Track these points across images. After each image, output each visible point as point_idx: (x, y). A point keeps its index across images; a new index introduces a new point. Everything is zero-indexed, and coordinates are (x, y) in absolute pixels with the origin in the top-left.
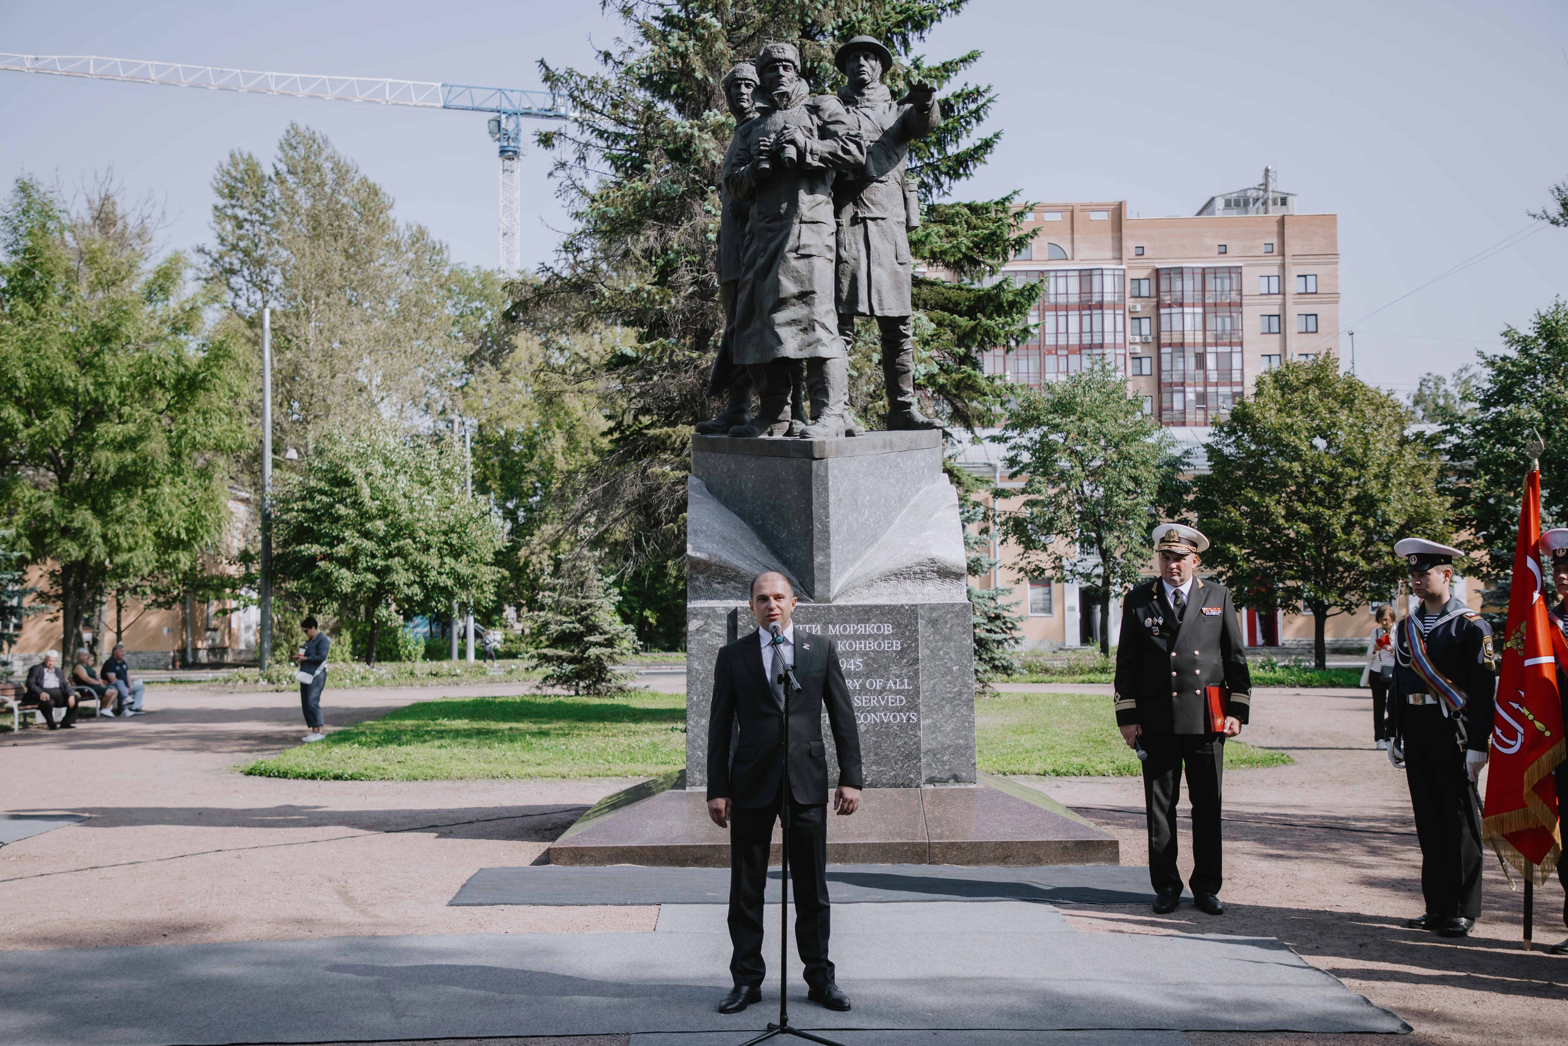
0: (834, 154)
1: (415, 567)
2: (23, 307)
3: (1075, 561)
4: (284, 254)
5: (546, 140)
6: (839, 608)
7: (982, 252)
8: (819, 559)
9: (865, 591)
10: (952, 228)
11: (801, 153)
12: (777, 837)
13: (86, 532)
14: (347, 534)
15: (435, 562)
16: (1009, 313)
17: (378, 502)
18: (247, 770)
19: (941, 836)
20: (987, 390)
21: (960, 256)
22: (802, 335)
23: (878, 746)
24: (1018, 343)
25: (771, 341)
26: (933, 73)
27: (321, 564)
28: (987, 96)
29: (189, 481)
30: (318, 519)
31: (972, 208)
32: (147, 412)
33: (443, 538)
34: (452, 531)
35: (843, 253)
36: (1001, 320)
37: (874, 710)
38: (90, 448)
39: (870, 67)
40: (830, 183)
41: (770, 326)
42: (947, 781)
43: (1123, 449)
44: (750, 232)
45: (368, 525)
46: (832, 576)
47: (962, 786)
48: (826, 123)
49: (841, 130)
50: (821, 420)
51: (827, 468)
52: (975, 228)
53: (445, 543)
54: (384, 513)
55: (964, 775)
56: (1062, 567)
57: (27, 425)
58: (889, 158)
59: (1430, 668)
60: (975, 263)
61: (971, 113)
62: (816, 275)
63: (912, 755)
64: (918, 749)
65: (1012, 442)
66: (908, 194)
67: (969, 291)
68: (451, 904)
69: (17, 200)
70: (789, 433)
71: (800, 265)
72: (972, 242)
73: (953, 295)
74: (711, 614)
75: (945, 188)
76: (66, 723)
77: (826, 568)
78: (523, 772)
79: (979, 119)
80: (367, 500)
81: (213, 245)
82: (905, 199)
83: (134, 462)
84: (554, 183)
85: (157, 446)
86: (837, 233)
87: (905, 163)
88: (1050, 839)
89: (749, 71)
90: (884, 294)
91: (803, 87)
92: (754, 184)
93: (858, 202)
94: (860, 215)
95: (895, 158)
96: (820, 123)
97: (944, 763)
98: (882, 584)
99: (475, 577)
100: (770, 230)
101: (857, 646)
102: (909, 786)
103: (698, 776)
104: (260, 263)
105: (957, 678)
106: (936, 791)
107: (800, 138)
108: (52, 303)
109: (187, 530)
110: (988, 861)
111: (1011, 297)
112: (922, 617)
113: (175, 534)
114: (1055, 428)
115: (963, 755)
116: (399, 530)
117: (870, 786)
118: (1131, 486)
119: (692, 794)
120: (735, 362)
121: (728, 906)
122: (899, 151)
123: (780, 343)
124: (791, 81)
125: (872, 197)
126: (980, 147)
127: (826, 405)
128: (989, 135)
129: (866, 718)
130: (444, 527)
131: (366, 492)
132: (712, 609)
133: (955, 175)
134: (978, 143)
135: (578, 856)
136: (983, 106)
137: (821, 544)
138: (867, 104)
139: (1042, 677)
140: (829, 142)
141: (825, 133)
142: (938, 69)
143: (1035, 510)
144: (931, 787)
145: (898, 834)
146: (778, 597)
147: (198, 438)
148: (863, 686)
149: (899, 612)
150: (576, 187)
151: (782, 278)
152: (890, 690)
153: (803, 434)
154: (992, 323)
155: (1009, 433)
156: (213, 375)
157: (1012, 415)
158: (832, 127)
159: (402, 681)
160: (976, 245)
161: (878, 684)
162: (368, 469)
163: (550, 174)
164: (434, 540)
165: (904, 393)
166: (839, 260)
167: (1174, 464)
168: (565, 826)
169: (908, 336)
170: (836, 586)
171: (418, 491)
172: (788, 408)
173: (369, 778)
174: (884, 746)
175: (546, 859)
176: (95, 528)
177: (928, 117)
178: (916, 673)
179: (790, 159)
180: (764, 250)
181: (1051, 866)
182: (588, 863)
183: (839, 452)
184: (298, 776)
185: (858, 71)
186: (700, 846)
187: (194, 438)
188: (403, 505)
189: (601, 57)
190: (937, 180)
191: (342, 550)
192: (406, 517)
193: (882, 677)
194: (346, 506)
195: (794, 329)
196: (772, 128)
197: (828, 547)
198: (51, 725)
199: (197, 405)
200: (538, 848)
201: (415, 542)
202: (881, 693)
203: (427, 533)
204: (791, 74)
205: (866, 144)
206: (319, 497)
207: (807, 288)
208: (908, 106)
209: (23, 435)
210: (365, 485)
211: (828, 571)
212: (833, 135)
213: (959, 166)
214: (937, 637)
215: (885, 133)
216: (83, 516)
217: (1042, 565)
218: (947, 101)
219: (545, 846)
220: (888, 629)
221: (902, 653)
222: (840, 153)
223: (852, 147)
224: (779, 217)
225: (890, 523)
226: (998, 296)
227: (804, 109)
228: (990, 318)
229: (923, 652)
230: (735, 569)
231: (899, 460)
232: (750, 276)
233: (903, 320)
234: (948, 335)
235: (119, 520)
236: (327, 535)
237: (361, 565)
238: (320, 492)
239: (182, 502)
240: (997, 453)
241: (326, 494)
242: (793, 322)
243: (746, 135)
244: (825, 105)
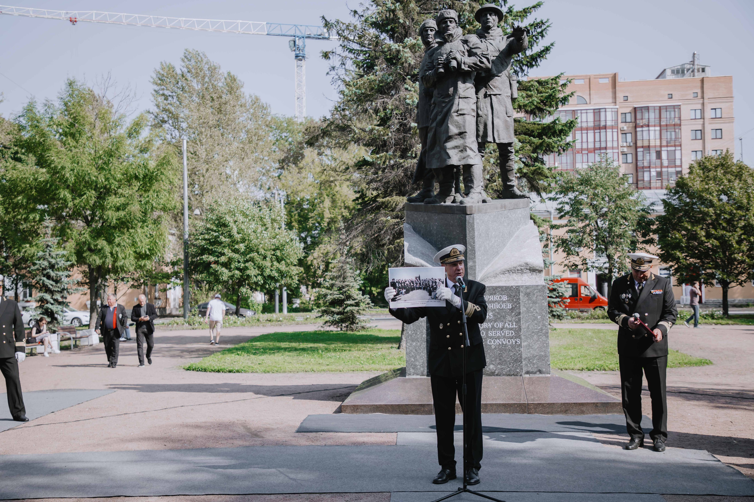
0: (475, 64)
2: (70, 141)
3: (594, 260)
5: (326, 55)
7: (545, 105)
8: (471, 264)
9: (493, 280)
10: (529, 93)
11: (459, 64)
13: (103, 251)
14: (226, 251)
15: (269, 264)
16: (559, 135)
17: (241, 235)
18: (187, 367)
19: (533, 400)
20: (549, 175)
21: (533, 107)
22: (460, 154)
23: (500, 355)
24: (564, 150)
25: (445, 156)
26: (519, 14)
27: (213, 266)
28: (547, 24)
29: (150, 226)
30: (212, 244)
31: (539, 82)
32: (129, 191)
33: (273, 252)
34: (277, 249)
35: (480, 112)
36: (555, 139)
37: (499, 338)
38: (102, 210)
39: (493, 19)
40: (473, 78)
41: (444, 149)
42: (535, 373)
43: (619, 202)
44: (434, 103)
45: (236, 247)
46: (477, 272)
47: (543, 375)
48: (471, 48)
49: (479, 52)
50: (470, 195)
51: (473, 219)
52: (541, 93)
53: (274, 255)
54: (243, 240)
55: (544, 370)
56: (586, 264)
57: (73, 199)
58: (502, 64)
60: (541, 110)
61: (538, 33)
62: (467, 124)
63: (518, 360)
64: (521, 357)
65: (560, 200)
66: (512, 82)
67: (538, 124)
68: (297, 432)
69: (67, 90)
70: (454, 201)
71: (459, 119)
72: (540, 100)
73: (530, 127)
75: (525, 72)
77: (473, 268)
78: (320, 369)
79: (543, 36)
80: (235, 234)
81: (154, 109)
82: (510, 84)
83: (125, 216)
84: (330, 77)
85: (135, 208)
86: (477, 103)
88: (589, 401)
89: (432, 23)
90: (501, 132)
91: (460, 30)
92: (436, 80)
93: (487, 87)
94: (488, 93)
95: (505, 64)
96: (468, 49)
97: (534, 364)
98: (502, 276)
99: (288, 272)
100: (444, 102)
102: (516, 375)
103: (412, 370)
104: (177, 117)
105: (540, 322)
106: (530, 378)
107: (459, 57)
108: (83, 140)
109: (149, 250)
110: (558, 412)
111: (560, 127)
112: (522, 292)
113: (144, 252)
114: (582, 193)
115: (543, 360)
116: (251, 249)
117: (497, 375)
118: (622, 221)
119: (409, 379)
120: (427, 167)
122: (507, 61)
123: (450, 158)
124: (453, 28)
125: (494, 84)
126: (543, 51)
127: (472, 187)
128: (548, 44)
129: (494, 342)
130: (273, 247)
131: (235, 230)
133: (530, 65)
134: (542, 49)
135: (355, 409)
136: (544, 29)
137: (471, 256)
138: (491, 38)
139: (577, 320)
140: (473, 58)
141: (471, 53)
142: (521, 12)
143: (572, 235)
144: (528, 376)
145: (512, 399)
147: (154, 205)
148: (493, 326)
149: (510, 290)
150: (340, 79)
151: (449, 125)
152: (507, 328)
153: (461, 202)
154: (551, 141)
155: (558, 196)
156: (162, 173)
157: (561, 186)
158: (474, 50)
159: (254, 324)
160: (542, 101)
161: (500, 325)
162: (235, 219)
163: (328, 73)
164: (268, 253)
165: (511, 181)
166: (478, 116)
167: (646, 210)
168: (347, 395)
169: (512, 152)
170: (479, 277)
171: (261, 228)
172: (453, 189)
173: (245, 372)
174: (504, 355)
175: (339, 410)
176: (107, 249)
177: (522, 43)
178: (519, 320)
179: (454, 67)
180: (441, 112)
181: (589, 415)
182: (360, 412)
183: (479, 211)
185: (486, 21)
186: (414, 405)
187: (152, 205)
188: (253, 236)
189: (352, 13)
190: (521, 68)
192: (255, 242)
193: (502, 321)
194: (225, 237)
195: (456, 151)
196: (444, 52)
197: (475, 257)
199: (153, 188)
200: (335, 406)
201: (259, 255)
202: (502, 329)
203: (265, 250)
204: (453, 25)
205: (491, 58)
206: (212, 233)
207: (463, 131)
208: (512, 39)
209: (70, 204)
210: (234, 227)
211: (475, 270)
212: (475, 54)
213: (533, 61)
214: (530, 302)
215: (502, 53)
216: (102, 243)
217: (576, 263)
219: (338, 404)
220: (505, 298)
221: (512, 310)
222: (479, 63)
223: (484, 60)
224: (448, 96)
225: (504, 245)
226: (553, 127)
227: (460, 42)
228: (549, 138)
229: (523, 309)
231: (509, 214)
232: (434, 124)
233: (510, 144)
234: (528, 147)
235: (119, 245)
236: (215, 252)
237: (232, 266)
238: (212, 230)
239: (146, 236)
240: (552, 206)
241: (215, 231)
242: (456, 147)
243: (431, 56)
244: (470, 40)
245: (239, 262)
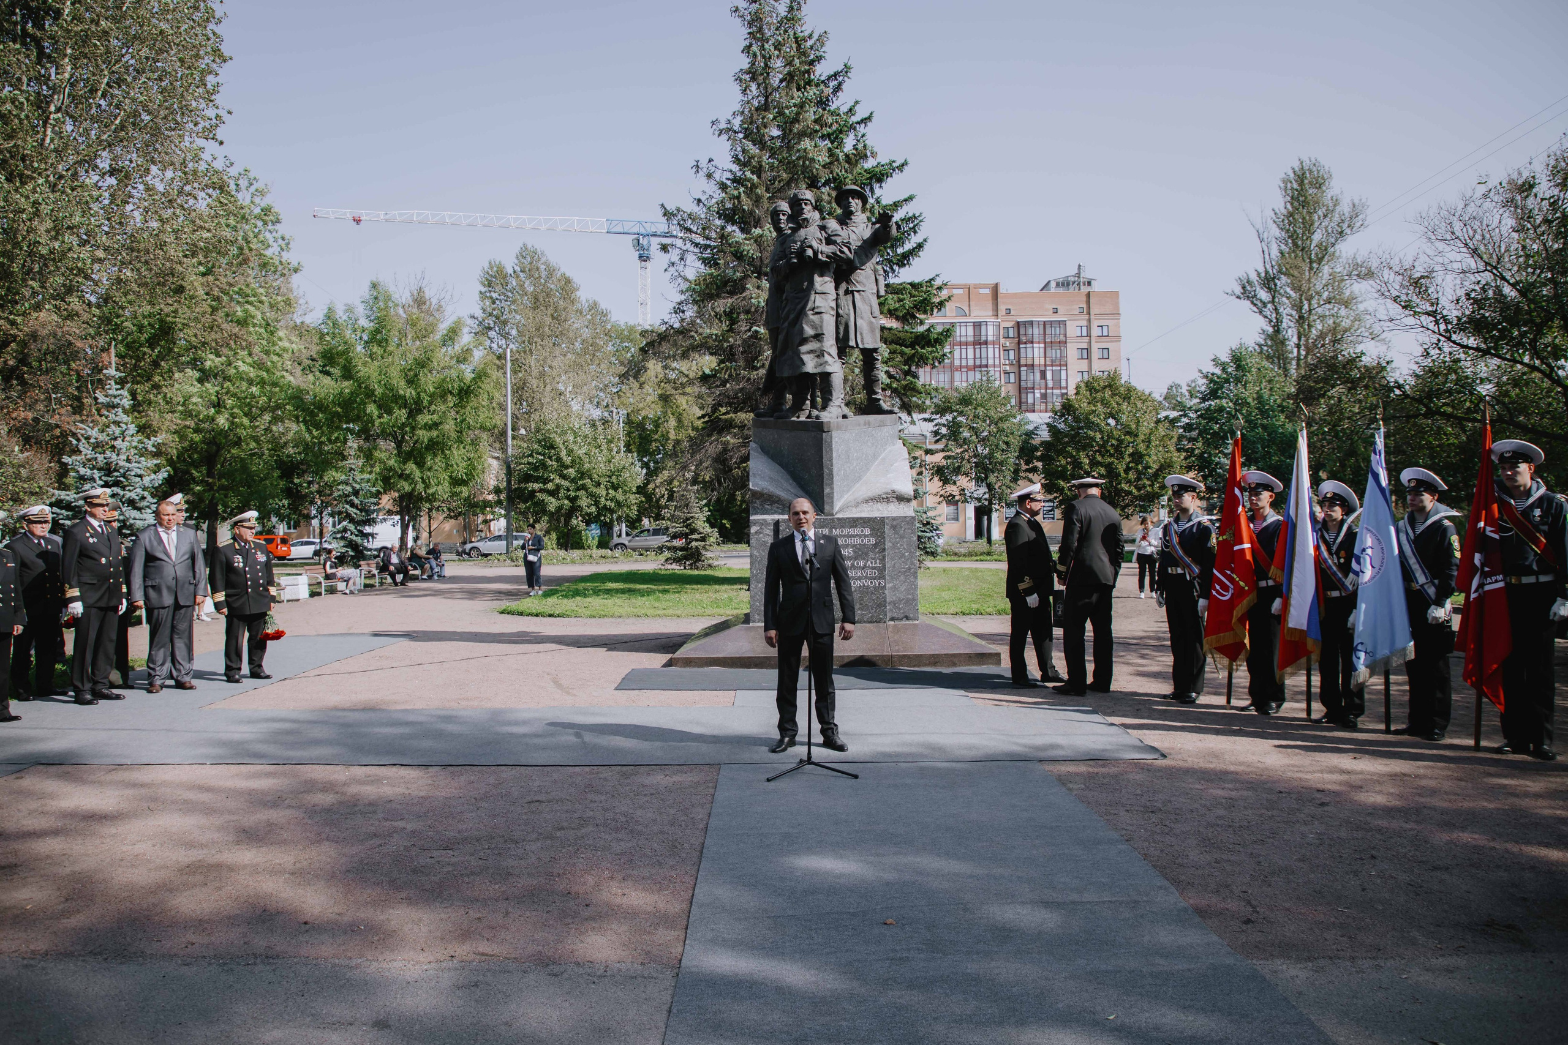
0: (834, 254)
1: (591, 495)
2: (376, 349)
3: (972, 491)
4: (518, 317)
5: (664, 248)
6: (839, 519)
7: (918, 310)
8: (827, 491)
9: (854, 510)
10: (901, 296)
11: (815, 253)
12: (805, 652)
13: (412, 476)
14: (553, 477)
15: (604, 493)
16: (934, 346)
17: (571, 458)
18: (500, 611)
19: (898, 651)
20: (922, 391)
21: (905, 313)
22: (816, 359)
24: (940, 363)
25: (799, 363)
27: (539, 494)
28: (920, 219)
29: (467, 447)
30: (536, 469)
31: (913, 285)
32: (443, 408)
33: (608, 479)
34: (613, 475)
35: (840, 311)
36: (930, 350)
37: (859, 578)
38: (413, 429)
39: (855, 204)
40: (832, 270)
41: (798, 354)
42: (901, 620)
43: (1000, 425)
44: (786, 299)
45: (565, 472)
46: (835, 500)
47: (911, 622)
48: (829, 236)
49: (839, 240)
50: (828, 409)
51: (831, 437)
52: (914, 296)
53: (609, 482)
54: (574, 465)
55: (912, 616)
56: (965, 495)
58: (867, 256)
59: (1180, 552)
60: (914, 317)
61: (911, 229)
62: (825, 324)
63: (881, 605)
64: (885, 601)
65: (936, 422)
66: (877, 277)
67: (910, 333)
68: (616, 689)
69: (371, 292)
70: (809, 416)
71: (815, 318)
72: (913, 304)
73: (901, 335)
74: (764, 523)
75: (897, 273)
76: (402, 583)
77: (831, 496)
78: (655, 614)
79: (915, 232)
80: (565, 458)
81: (479, 314)
82: (876, 279)
83: (438, 436)
85: (449, 427)
86: (837, 299)
87: (877, 258)
88: (962, 652)
89: (784, 206)
90: (864, 336)
91: (817, 215)
92: (788, 272)
93: (849, 281)
94: (850, 289)
95: (870, 256)
96: (826, 236)
97: (900, 609)
98: (864, 505)
99: (626, 501)
100: (797, 298)
101: (849, 541)
102: (879, 622)
103: (757, 617)
104: (505, 323)
105: (909, 560)
106: (895, 625)
107: (815, 244)
108: (392, 348)
109: (466, 474)
111: (935, 336)
112: (888, 524)
113: (460, 477)
114: (961, 413)
115: (911, 604)
116: (583, 474)
118: (1005, 447)
119: (753, 627)
120: (778, 377)
121: (776, 692)
122: (872, 252)
123: (804, 364)
124: (809, 212)
125: (857, 278)
126: (916, 249)
127: (830, 400)
128: (921, 241)
130: (609, 473)
131: (563, 453)
132: (765, 520)
133: (901, 265)
134: (915, 246)
135: (688, 662)
136: (917, 225)
137: (828, 482)
138: (854, 225)
139: (953, 558)
140: (831, 247)
141: (829, 241)
143: (949, 461)
144: (892, 623)
145: (874, 650)
146: (805, 513)
147: (471, 422)
148: (853, 565)
149: (874, 522)
150: (681, 276)
151: (805, 326)
152: (869, 567)
153: (817, 417)
154: (925, 351)
155: (934, 417)
156: (480, 388)
157: (936, 406)
158: (833, 238)
159: (585, 561)
160: (915, 306)
162: (565, 439)
163: (666, 269)
164: (603, 480)
165: (876, 393)
166: (838, 315)
167: (1030, 434)
168: (680, 645)
169: (878, 360)
170: (837, 506)
171: (594, 451)
172: (808, 402)
173: (568, 616)
174: (866, 599)
175: (669, 664)
176: (417, 473)
177: (889, 232)
178: (884, 557)
179: (809, 257)
180: (794, 310)
182: (694, 666)
183: (839, 427)
184: (529, 615)
185: (848, 205)
186: (759, 657)
187: (469, 422)
188: (585, 460)
189: (695, 201)
190: (891, 268)
191: (550, 486)
192: (587, 466)
193: (864, 559)
194: (552, 461)
195: (812, 356)
196: (798, 239)
197: (832, 483)
198: (396, 584)
199: (471, 404)
200: (664, 658)
201: (592, 481)
202: (863, 568)
203: (599, 476)
204: (809, 207)
205: (853, 247)
206: (536, 456)
207: (820, 332)
208: (878, 226)
210: (564, 449)
211: (832, 498)
212: (834, 243)
213: (904, 259)
214: (896, 536)
215: (865, 241)
216: (411, 467)
217: (953, 493)
218: (897, 223)
219: (669, 656)
220: (867, 531)
221: (876, 545)
222: (838, 253)
223: (845, 250)
224: (803, 290)
225: (868, 469)
226: (927, 336)
227: (817, 228)
228: (923, 348)
229: (888, 545)
230: (778, 497)
231: (873, 432)
232: (786, 324)
233: (875, 350)
234: (899, 358)
235: (430, 469)
236: (541, 478)
237: (561, 495)
238: (538, 453)
239: (463, 459)
240: (928, 428)
241: (540, 454)
242: (811, 352)
243: (783, 243)
244: (829, 225)
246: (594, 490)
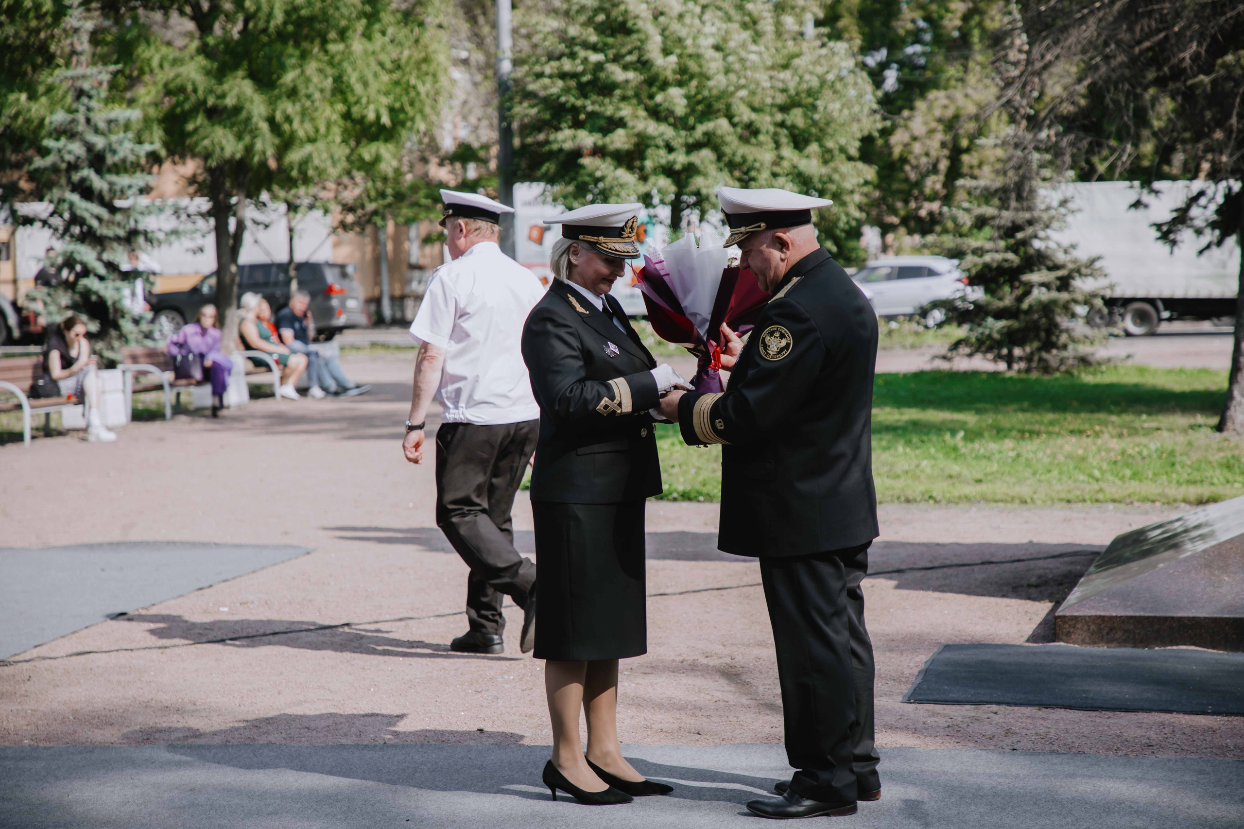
13: (243, 115)
14: (626, 111)
17: (673, 59)
29: (390, 31)
30: (583, 90)
33: (779, 117)
34: (795, 106)
45: (659, 98)
53: (782, 124)
54: (682, 77)
78: (956, 493)
99: (831, 180)
109: (392, 110)
113: (373, 116)
116: (708, 105)
130: (781, 99)
131: (654, 42)
135: (1104, 630)
164: (764, 119)
171: (739, 36)
176: (258, 106)
188: (714, 63)
191: (619, 140)
192: (718, 82)
194: (625, 68)
201: (734, 125)
203: (754, 109)
206: (582, 53)
210: (654, 32)
216: (239, 88)
235: (293, 93)
236: (595, 116)
237: (649, 164)
238: (586, 46)
239: (381, 65)
241: (595, 48)
245: (670, 149)
246: (743, 150)
